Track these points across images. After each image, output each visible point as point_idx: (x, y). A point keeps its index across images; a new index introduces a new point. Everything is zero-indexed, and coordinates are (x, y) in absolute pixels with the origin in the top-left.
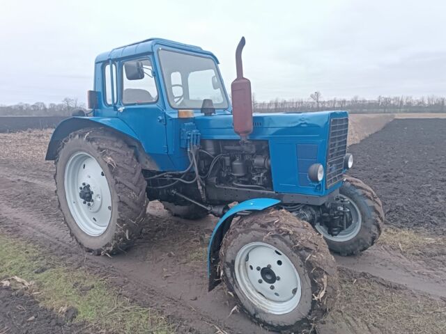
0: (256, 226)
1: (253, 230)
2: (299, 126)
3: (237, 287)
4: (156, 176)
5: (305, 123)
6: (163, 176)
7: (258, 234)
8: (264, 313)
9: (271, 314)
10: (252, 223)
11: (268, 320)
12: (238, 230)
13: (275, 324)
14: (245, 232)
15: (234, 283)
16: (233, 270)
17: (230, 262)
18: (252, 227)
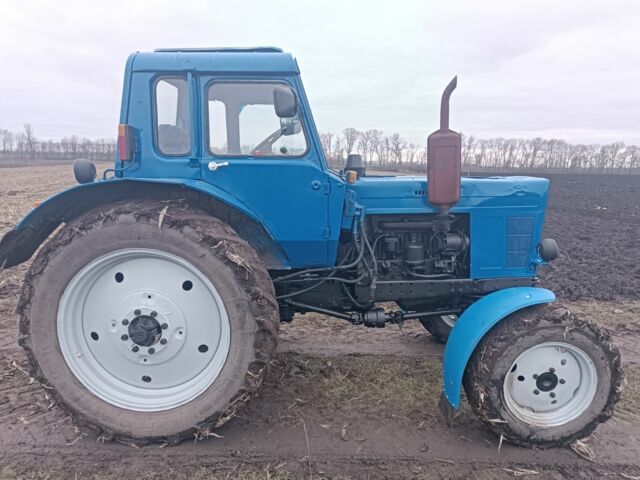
0: (544, 323)
1: (540, 329)
2: (514, 195)
3: (505, 410)
4: (280, 278)
5: (522, 192)
6: (298, 277)
7: (548, 332)
8: (542, 429)
9: (551, 428)
10: (538, 321)
11: (548, 436)
12: (515, 332)
13: (557, 438)
14: (528, 334)
15: (501, 404)
16: (500, 389)
17: (499, 378)
18: (540, 325)
